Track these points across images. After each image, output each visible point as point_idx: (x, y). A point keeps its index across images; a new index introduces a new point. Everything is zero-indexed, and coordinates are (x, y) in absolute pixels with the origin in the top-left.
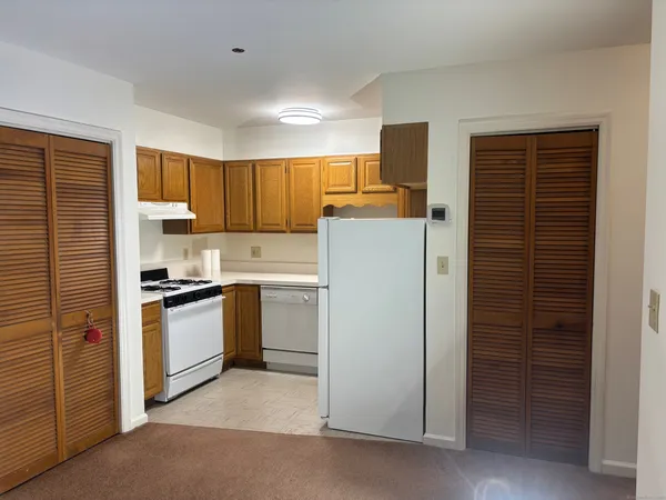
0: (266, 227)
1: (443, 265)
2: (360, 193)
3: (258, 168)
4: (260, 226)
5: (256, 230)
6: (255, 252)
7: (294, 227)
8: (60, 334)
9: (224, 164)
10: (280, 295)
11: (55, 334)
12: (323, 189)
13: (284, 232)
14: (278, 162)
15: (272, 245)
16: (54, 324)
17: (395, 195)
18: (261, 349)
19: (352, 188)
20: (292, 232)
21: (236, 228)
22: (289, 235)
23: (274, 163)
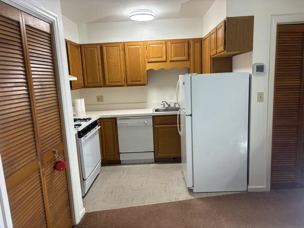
0: (112, 84)
1: (260, 97)
2: (168, 62)
3: (104, 49)
4: (107, 83)
5: (105, 86)
6: (100, 99)
7: (129, 83)
8: (43, 169)
9: (81, 46)
10: (129, 122)
11: (41, 171)
12: (147, 60)
13: (123, 86)
14: (118, 45)
15: (110, 95)
16: (40, 163)
17: (188, 63)
18: (119, 153)
19: (164, 59)
20: (128, 86)
21: (92, 85)
22: (125, 88)
23: (112, 45)
